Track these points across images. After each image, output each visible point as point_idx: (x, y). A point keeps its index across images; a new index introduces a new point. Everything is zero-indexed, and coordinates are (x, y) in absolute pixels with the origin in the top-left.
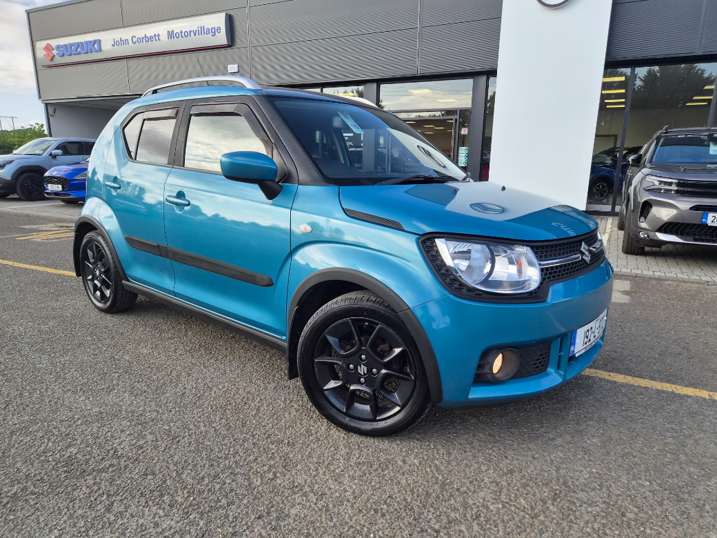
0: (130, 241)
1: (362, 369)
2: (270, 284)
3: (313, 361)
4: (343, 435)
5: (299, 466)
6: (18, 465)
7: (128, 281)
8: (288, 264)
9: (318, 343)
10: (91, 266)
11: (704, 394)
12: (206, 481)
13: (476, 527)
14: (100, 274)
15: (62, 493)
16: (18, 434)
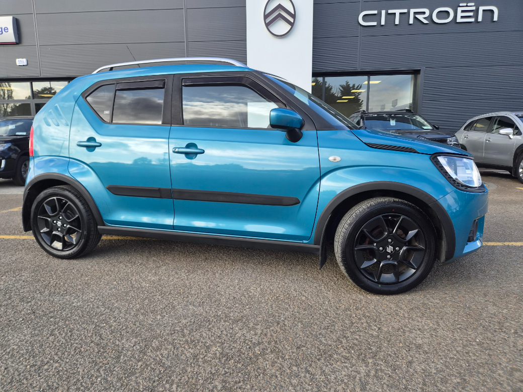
0: (114, 190)
1: (390, 249)
2: (297, 202)
3: (353, 250)
4: (378, 298)
5: (382, 319)
6: (189, 369)
7: (104, 225)
8: (317, 187)
9: (356, 237)
10: (49, 219)
11: (500, 244)
12: (344, 341)
13: (512, 322)
14: (63, 225)
15: (260, 375)
16: (150, 351)
